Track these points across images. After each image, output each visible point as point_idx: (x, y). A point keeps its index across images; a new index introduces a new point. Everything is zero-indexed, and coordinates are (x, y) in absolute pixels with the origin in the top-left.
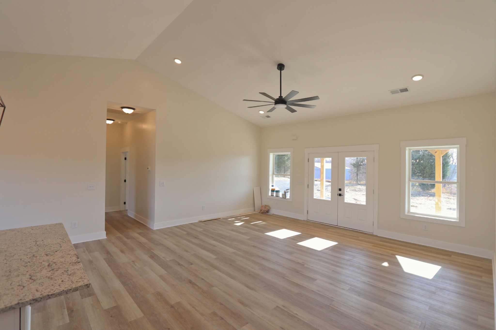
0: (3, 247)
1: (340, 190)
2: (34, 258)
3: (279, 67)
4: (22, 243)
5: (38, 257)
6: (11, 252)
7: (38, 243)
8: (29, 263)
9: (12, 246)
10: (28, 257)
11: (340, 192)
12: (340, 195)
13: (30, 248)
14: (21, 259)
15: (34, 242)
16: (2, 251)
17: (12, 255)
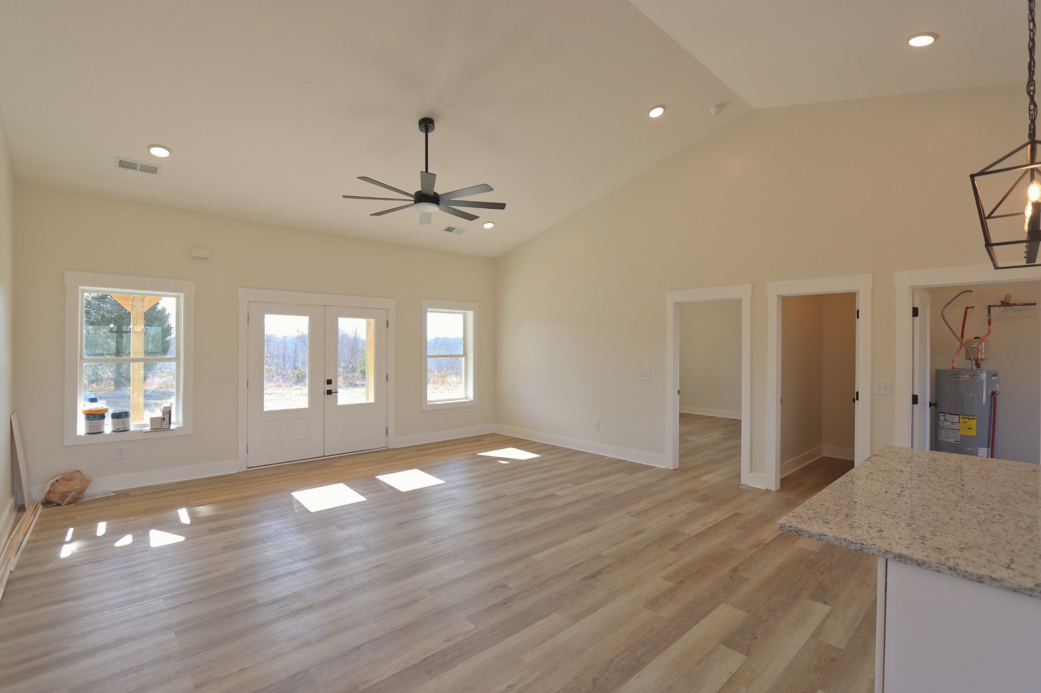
0: (968, 505)
1: (329, 382)
2: (920, 473)
3: (424, 125)
4: (928, 502)
5: (915, 472)
6: (953, 493)
7: (899, 490)
8: (931, 471)
9: (949, 501)
10: (929, 478)
11: (329, 387)
12: (329, 392)
13: (919, 487)
14: (940, 478)
15: (904, 496)
16: (969, 499)
17: (951, 488)
